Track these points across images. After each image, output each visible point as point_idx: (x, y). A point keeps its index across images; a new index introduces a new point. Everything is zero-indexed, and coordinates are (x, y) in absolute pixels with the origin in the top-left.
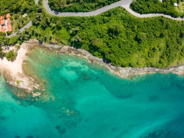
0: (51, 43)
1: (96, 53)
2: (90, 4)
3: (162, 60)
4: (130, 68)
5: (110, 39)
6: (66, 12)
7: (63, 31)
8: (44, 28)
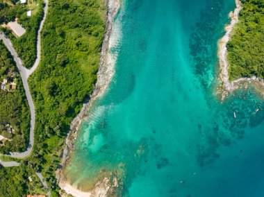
0: (61, 156)
1: (76, 110)
2: (23, 111)
3: (93, 33)
4: (99, 73)
5: (61, 94)
6: (29, 137)
7: (49, 142)
8: (44, 161)
